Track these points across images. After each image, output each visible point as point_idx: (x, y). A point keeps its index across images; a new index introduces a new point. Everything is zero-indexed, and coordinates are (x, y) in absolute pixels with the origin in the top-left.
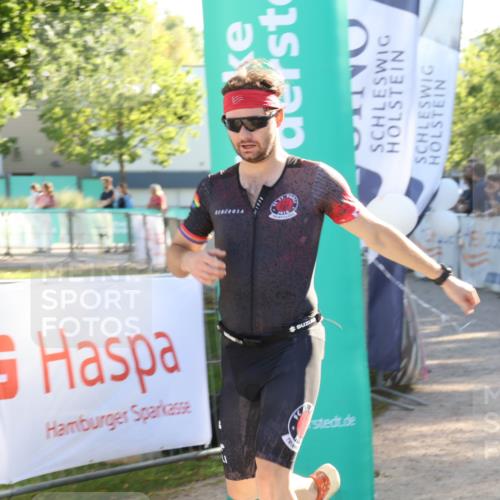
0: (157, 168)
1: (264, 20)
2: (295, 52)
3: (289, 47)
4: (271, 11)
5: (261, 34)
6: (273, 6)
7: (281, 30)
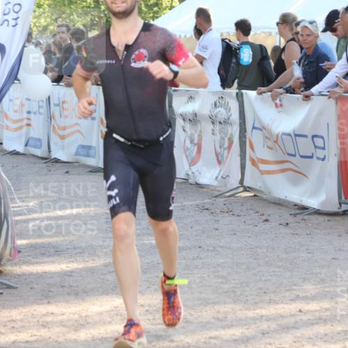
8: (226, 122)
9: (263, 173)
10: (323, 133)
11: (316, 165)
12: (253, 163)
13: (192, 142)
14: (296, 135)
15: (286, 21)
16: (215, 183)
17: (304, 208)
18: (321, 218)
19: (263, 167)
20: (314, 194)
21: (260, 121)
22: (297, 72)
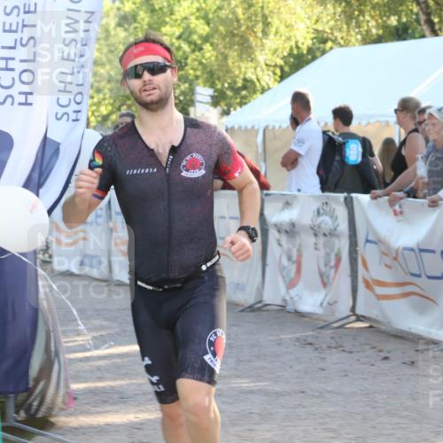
8: (332, 234)
9: (380, 297)
12: (368, 285)
13: (289, 259)
14: (421, 250)
15: (407, 108)
16: (319, 311)
17: (433, 343)
19: (380, 290)
21: (375, 233)
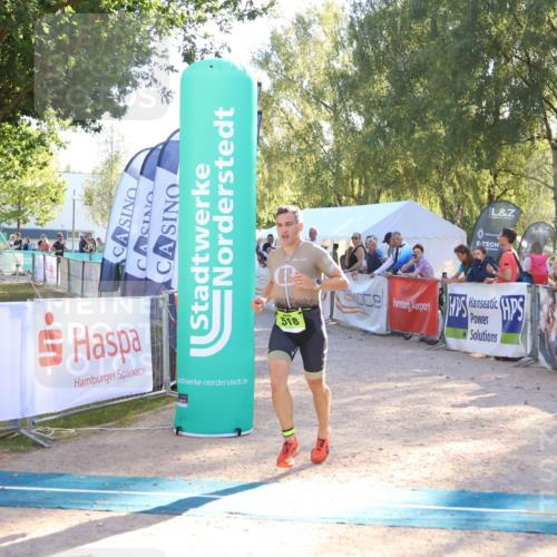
0: (39, 227)
1: (217, 163)
2: (232, 181)
3: (229, 178)
4: (221, 159)
5: (215, 170)
6: (221, 155)
7: (225, 169)
9: (344, 312)
10: (380, 294)
11: (375, 310)
12: (338, 307)
14: (365, 295)
17: (366, 332)
18: (378, 338)
19: (344, 310)
20: (373, 325)
22: (364, 263)
